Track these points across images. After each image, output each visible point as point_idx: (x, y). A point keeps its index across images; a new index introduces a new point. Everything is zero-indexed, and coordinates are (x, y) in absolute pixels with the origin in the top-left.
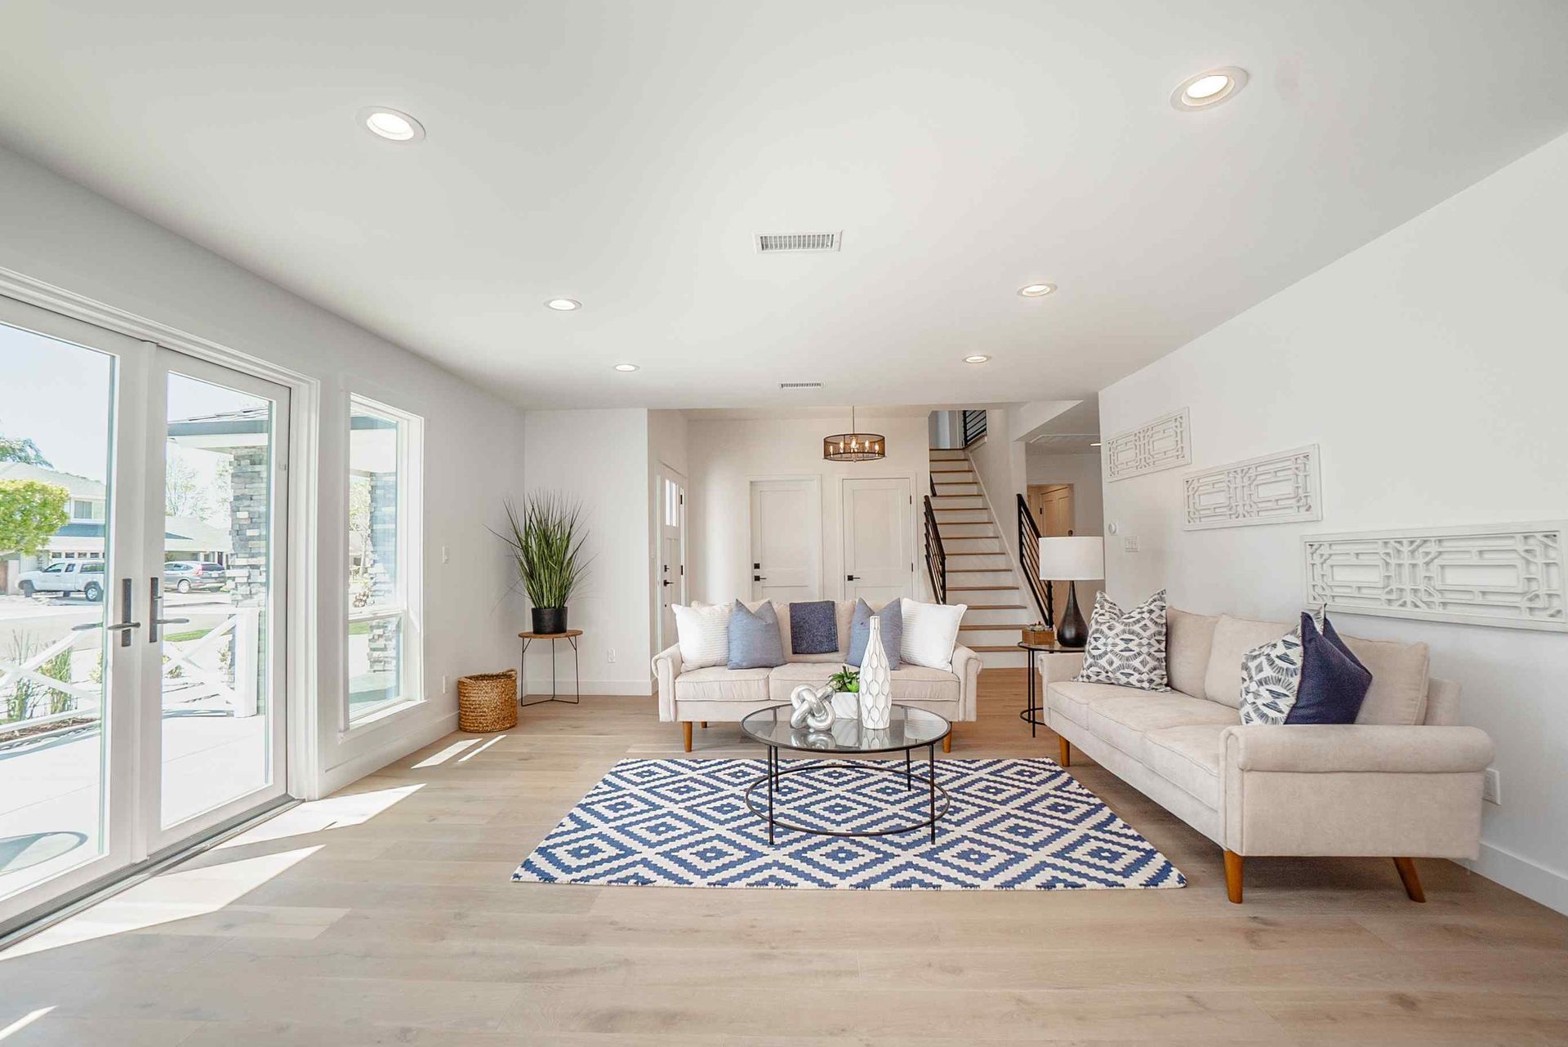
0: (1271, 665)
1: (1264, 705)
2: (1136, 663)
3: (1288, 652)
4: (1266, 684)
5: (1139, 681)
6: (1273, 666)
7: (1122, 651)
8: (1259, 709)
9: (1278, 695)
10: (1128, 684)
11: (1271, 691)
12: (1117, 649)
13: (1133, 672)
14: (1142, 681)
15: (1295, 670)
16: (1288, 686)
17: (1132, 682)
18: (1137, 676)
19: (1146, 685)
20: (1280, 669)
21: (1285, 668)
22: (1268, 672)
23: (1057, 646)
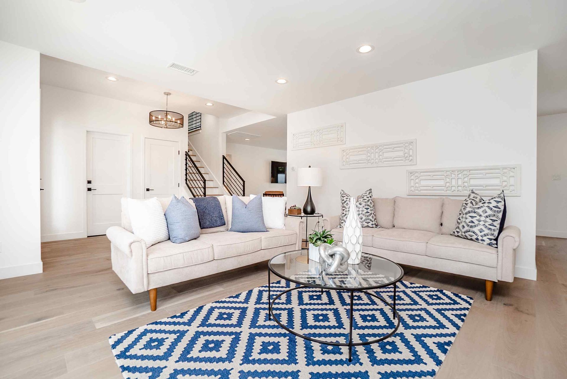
0: (491, 210)
1: (489, 225)
2: (370, 217)
3: (498, 204)
4: (489, 217)
5: (372, 225)
6: (492, 210)
7: (365, 213)
8: (487, 227)
9: (494, 221)
10: (368, 226)
11: (491, 220)
12: (364, 213)
13: (370, 221)
14: (373, 225)
15: (500, 211)
16: (497, 217)
17: (369, 225)
18: (371, 223)
19: (374, 226)
20: (495, 211)
21: (497, 210)
22: (489, 212)
23: (303, 214)
